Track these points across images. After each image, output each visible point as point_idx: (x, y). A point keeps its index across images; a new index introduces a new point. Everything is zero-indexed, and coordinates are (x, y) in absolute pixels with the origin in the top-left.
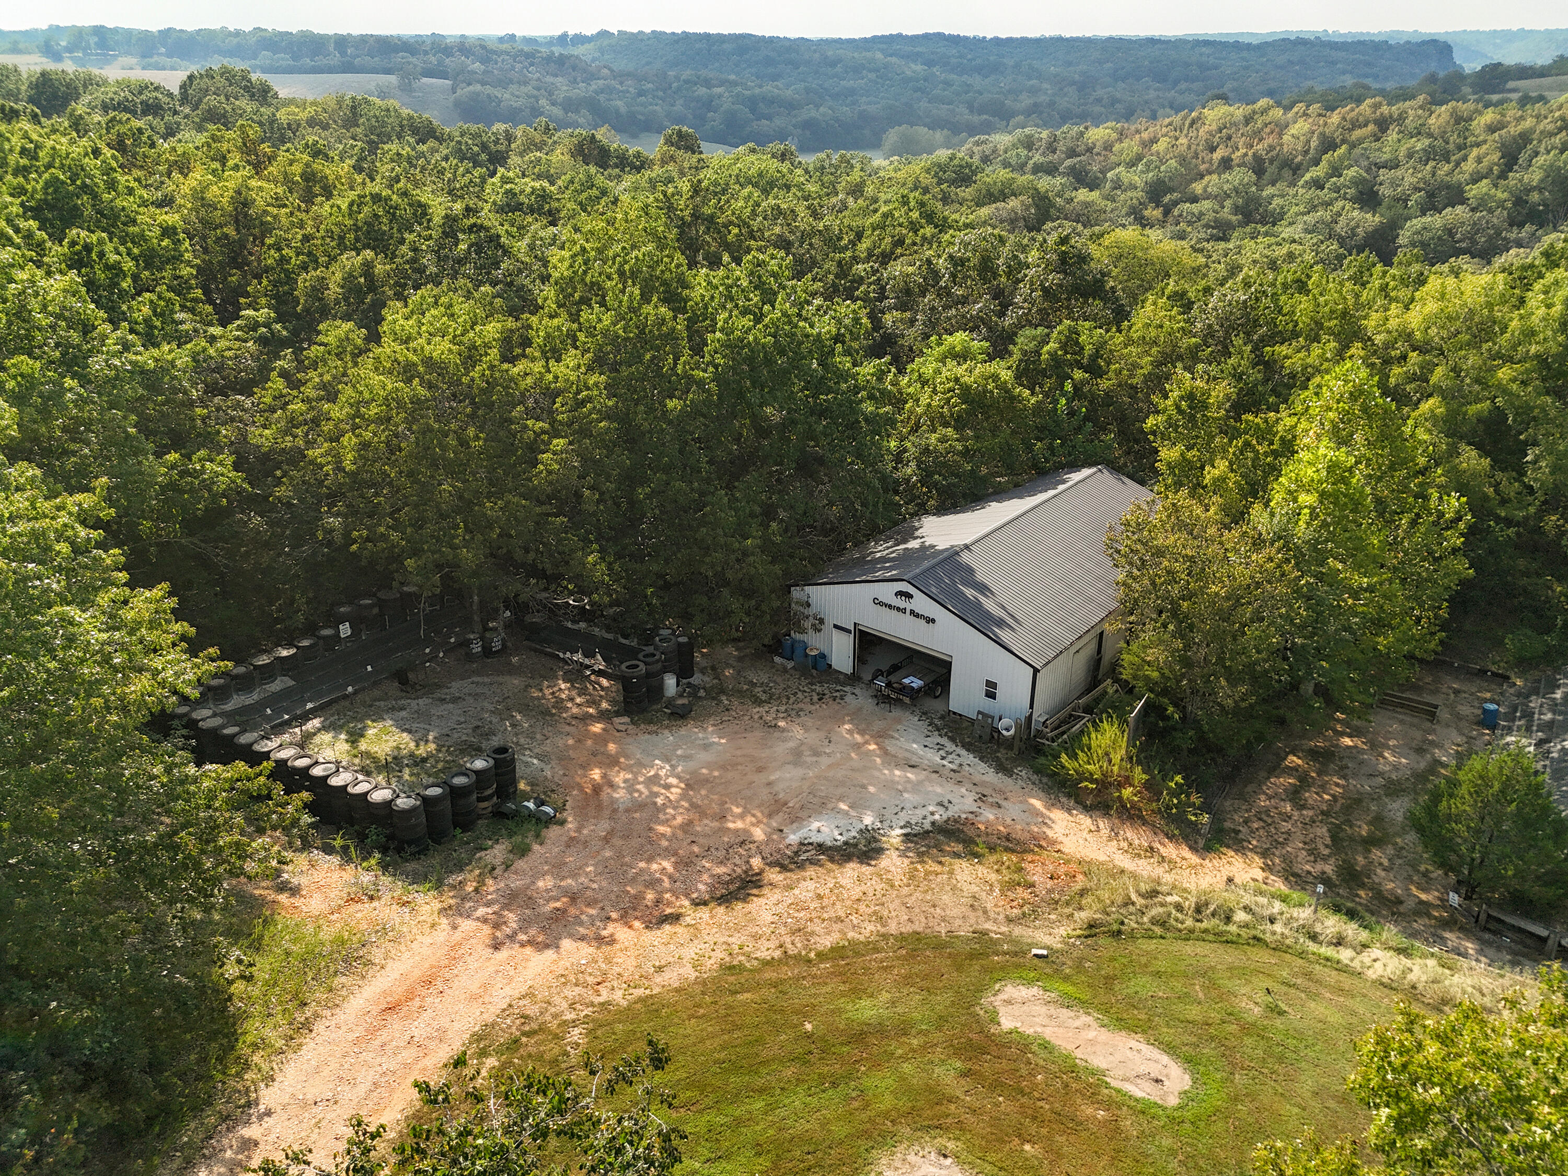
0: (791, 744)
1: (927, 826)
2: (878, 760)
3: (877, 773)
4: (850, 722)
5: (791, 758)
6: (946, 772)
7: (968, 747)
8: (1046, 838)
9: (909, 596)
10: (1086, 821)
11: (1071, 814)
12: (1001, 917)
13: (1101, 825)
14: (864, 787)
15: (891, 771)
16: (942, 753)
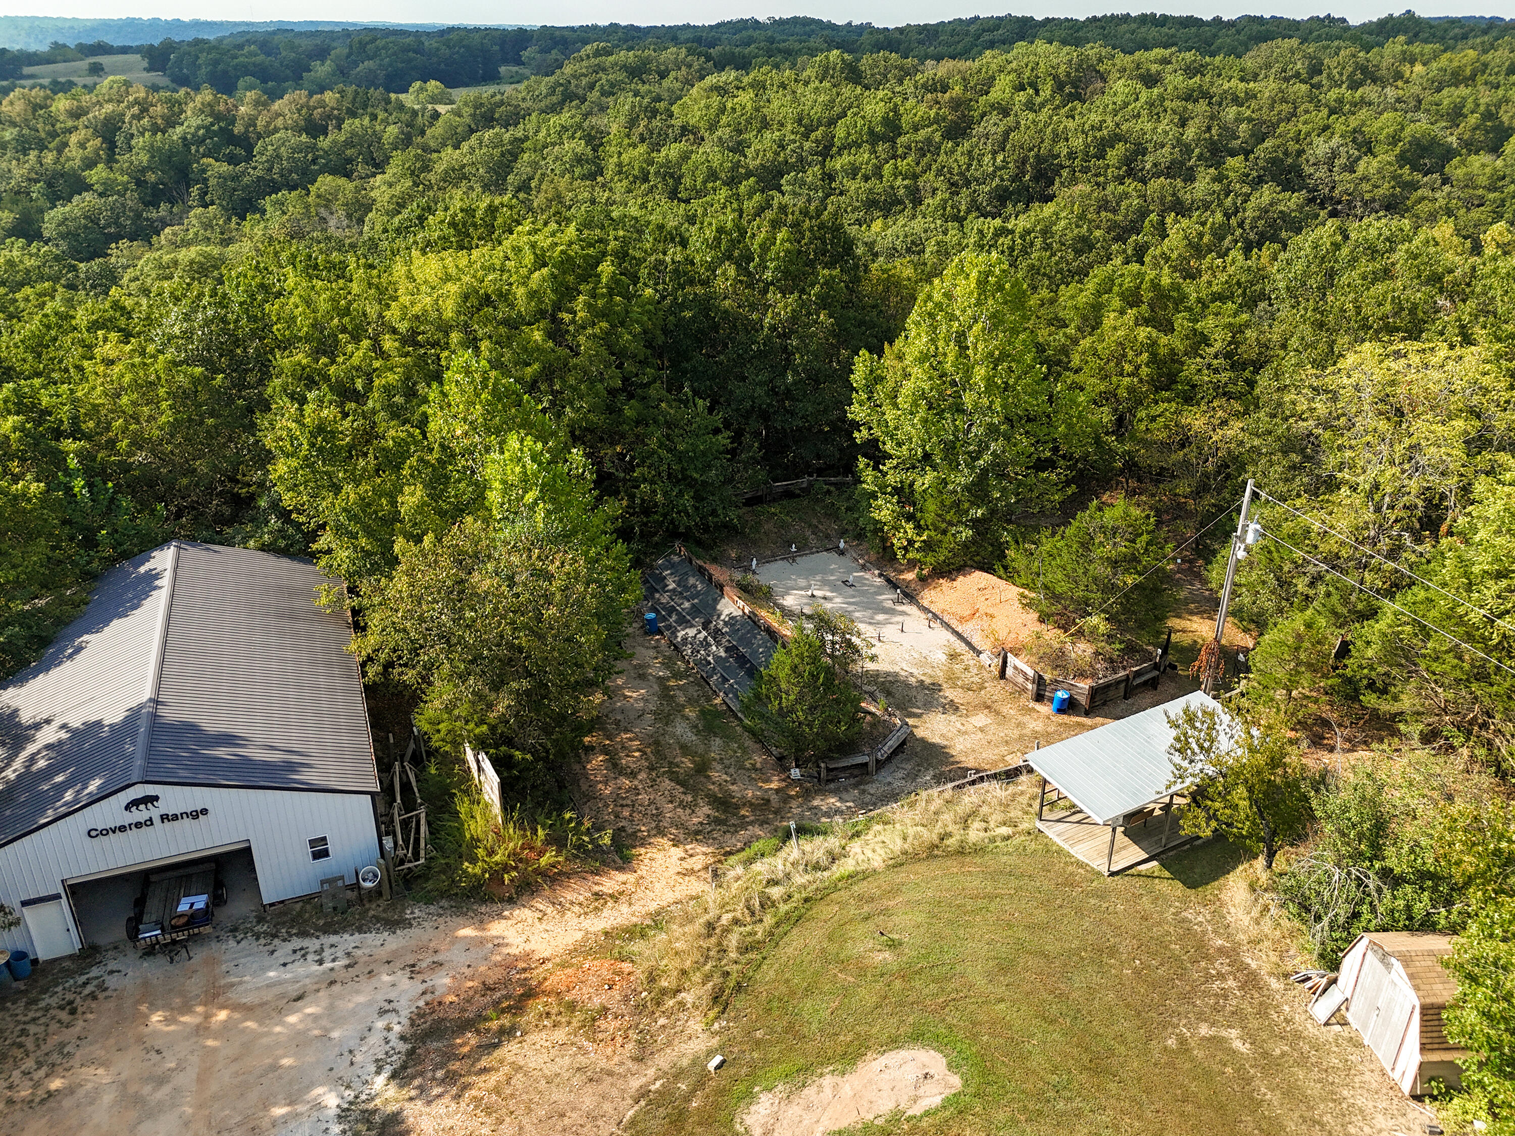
0: (108, 1098)
1: (403, 1047)
2: (250, 1024)
3: (265, 1041)
4: (153, 1008)
5: (132, 1115)
6: (343, 974)
7: (329, 929)
8: (517, 958)
9: (151, 800)
10: (523, 913)
11: (506, 918)
12: (630, 1064)
13: (541, 907)
14: (275, 1067)
15: (282, 1023)
16: (310, 957)
